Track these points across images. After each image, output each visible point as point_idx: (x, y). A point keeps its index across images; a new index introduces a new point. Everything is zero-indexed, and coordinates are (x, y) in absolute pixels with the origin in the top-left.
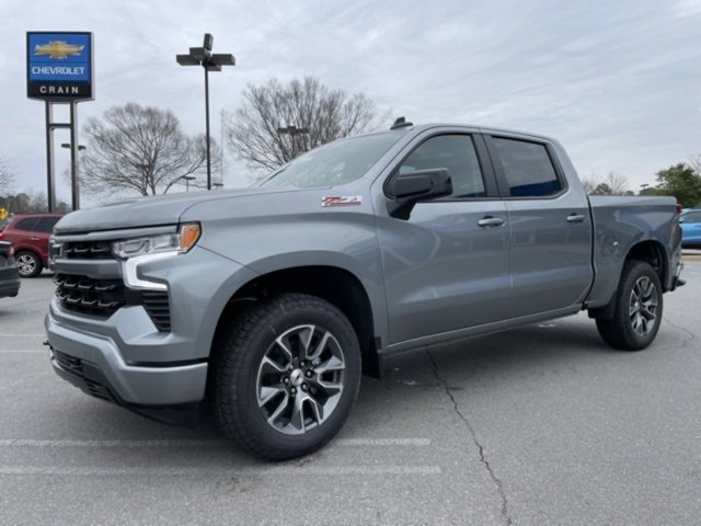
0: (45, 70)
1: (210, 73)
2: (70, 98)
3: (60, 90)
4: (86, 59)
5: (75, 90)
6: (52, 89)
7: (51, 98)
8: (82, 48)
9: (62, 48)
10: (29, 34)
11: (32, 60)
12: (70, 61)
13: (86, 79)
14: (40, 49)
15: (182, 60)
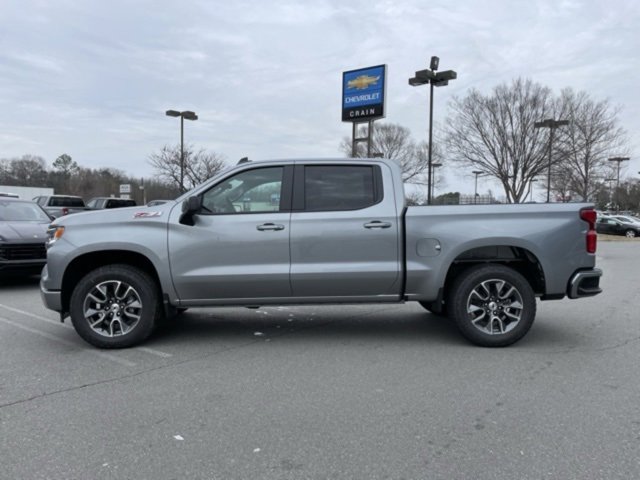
0: (353, 100)
1: (435, 87)
2: (368, 118)
3: (363, 113)
4: (381, 87)
5: (372, 111)
6: (357, 113)
7: (356, 120)
8: (378, 78)
9: (366, 80)
10: (344, 74)
11: (346, 92)
12: (370, 89)
13: (380, 101)
14: (351, 83)
15: (412, 82)
